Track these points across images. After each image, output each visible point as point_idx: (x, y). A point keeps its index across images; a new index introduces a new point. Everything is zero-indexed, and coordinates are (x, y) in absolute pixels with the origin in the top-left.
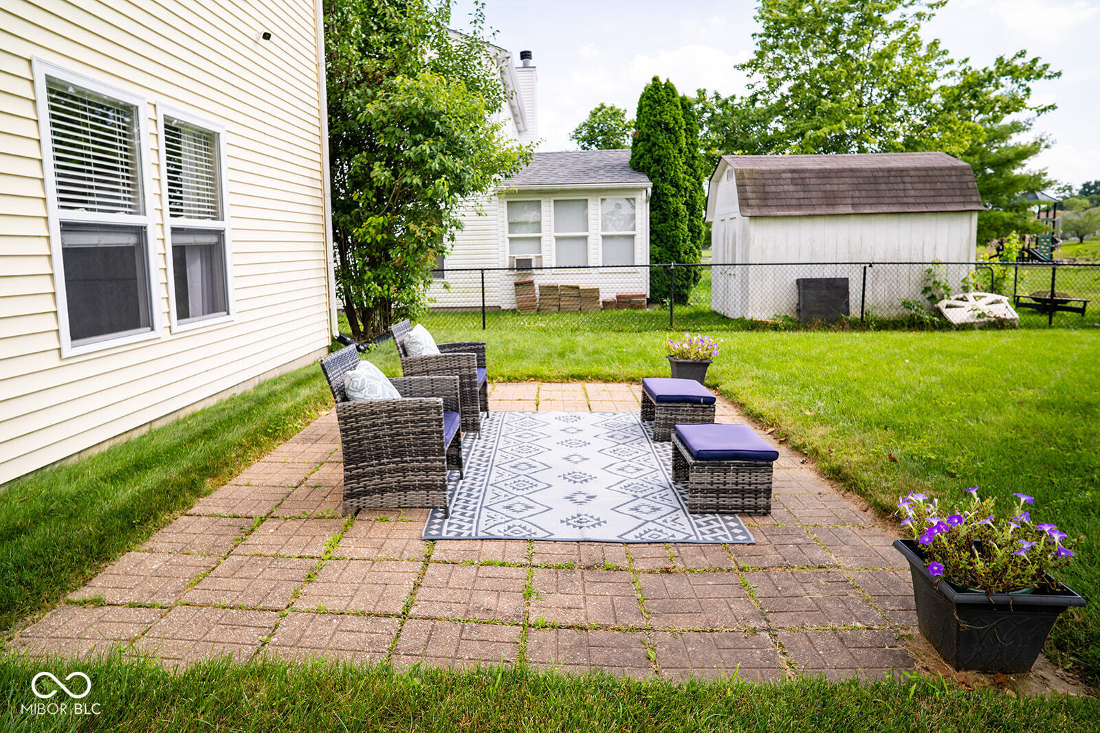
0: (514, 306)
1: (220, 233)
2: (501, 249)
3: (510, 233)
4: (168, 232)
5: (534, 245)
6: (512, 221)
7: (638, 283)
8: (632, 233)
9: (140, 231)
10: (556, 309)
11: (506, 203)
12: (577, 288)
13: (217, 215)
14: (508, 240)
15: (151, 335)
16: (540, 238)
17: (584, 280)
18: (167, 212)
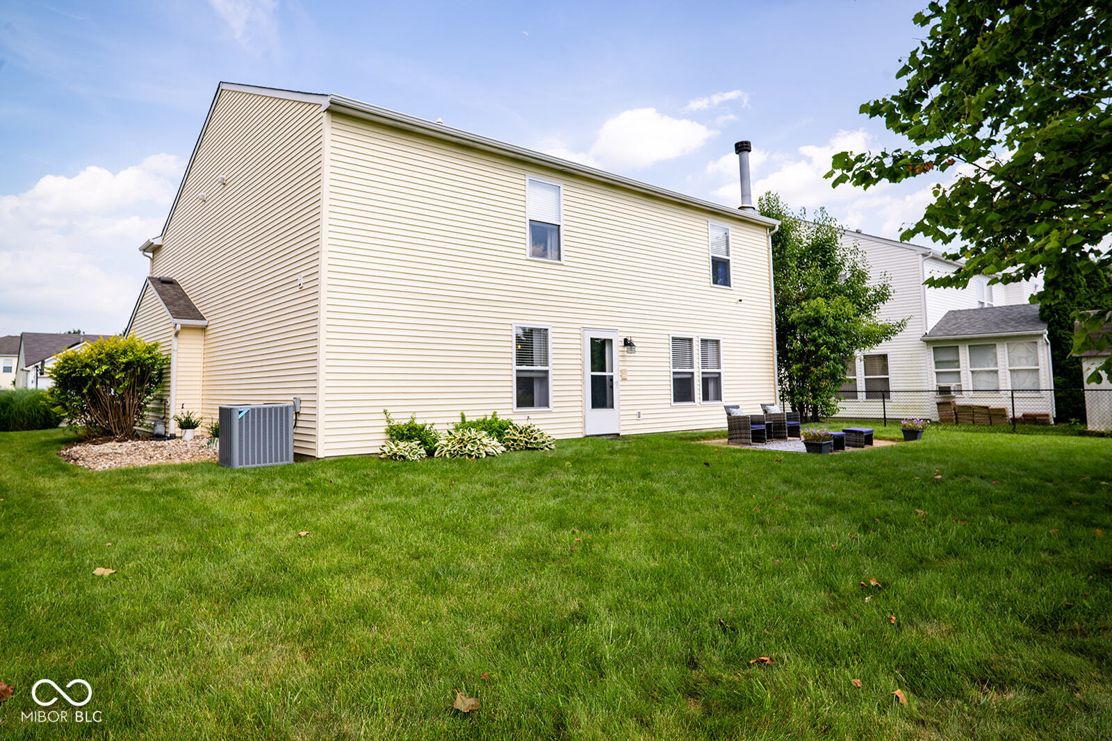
0: (938, 419)
1: (719, 373)
2: (930, 379)
3: (936, 368)
4: (701, 373)
5: (955, 377)
6: (937, 360)
7: (1045, 405)
8: (1037, 367)
9: (692, 373)
10: (971, 422)
11: (932, 349)
12: (987, 408)
13: (719, 367)
14: (935, 374)
15: (694, 404)
16: (959, 372)
17: (993, 402)
18: (700, 367)
